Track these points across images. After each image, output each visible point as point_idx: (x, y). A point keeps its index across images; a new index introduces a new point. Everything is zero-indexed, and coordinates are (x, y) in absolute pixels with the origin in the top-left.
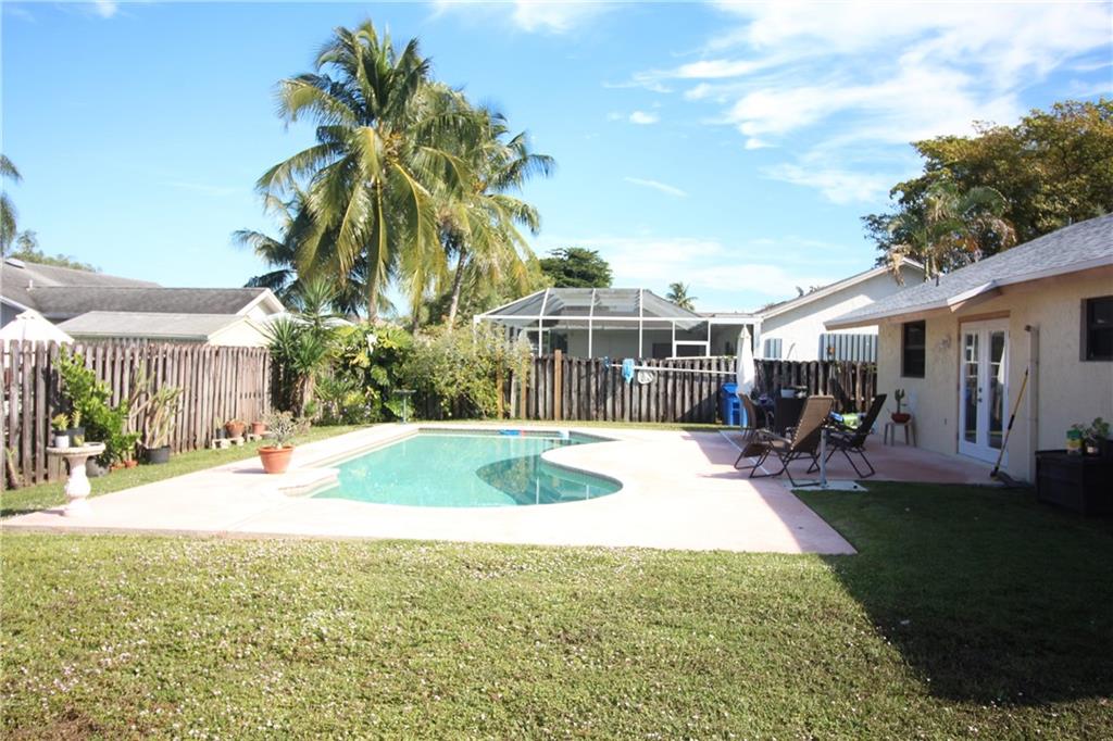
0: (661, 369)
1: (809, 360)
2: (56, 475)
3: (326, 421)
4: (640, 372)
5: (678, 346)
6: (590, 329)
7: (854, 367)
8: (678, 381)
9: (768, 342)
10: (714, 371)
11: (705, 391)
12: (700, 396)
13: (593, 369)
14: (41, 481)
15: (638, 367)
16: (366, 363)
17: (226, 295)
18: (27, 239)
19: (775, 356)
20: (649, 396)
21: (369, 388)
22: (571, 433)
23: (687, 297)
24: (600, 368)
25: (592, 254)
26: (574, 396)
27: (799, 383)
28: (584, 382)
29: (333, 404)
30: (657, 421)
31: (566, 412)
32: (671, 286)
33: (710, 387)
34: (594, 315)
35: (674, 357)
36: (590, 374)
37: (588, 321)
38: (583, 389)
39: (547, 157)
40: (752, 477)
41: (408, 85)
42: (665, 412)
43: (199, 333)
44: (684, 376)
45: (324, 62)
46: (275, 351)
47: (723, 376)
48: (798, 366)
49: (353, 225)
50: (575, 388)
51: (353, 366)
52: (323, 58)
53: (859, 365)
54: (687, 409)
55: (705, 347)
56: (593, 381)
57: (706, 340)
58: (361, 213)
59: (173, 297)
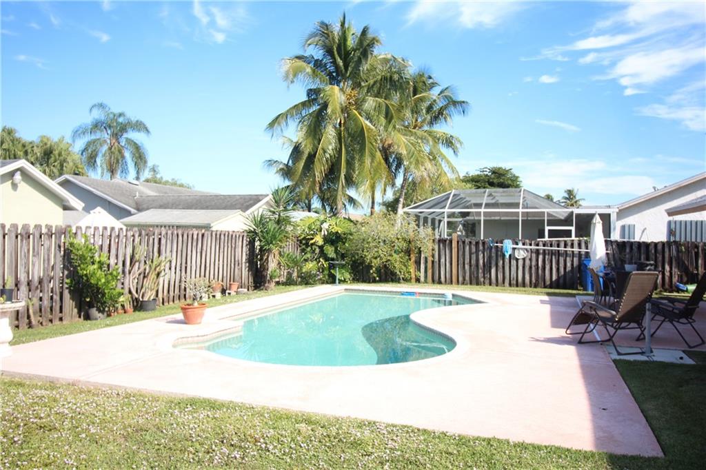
0: (533, 247)
1: (656, 240)
2: (69, 318)
3: (289, 282)
4: (517, 250)
5: (549, 230)
6: (482, 218)
7: (697, 247)
8: (547, 257)
9: (623, 227)
10: (576, 250)
11: (569, 264)
12: (565, 268)
13: (481, 248)
14: (57, 322)
15: (515, 246)
16: (321, 242)
17: (244, 199)
18: (154, 170)
19: (629, 238)
20: (524, 267)
21: (321, 260)
22: (453, 295)
23: (577, 199)
24: (486, 247)
25: (508, 170)
26: (467, 267)
27: (648, 259)
28: (474, 257)
29: (293, 271)
30: (531, 287)
31: (461, 279)
32: (565, 192)
33: (573, 261)
34: (485, 208)
35: (547, 239)
36: (479, 251)
37: (480, 212)
38: (473, 262)
39: (464, 102)
40: (580, 342)
41: (362, 57)
42: (537, 280)
43: (206, 222)
44: (552, 253)
45: (309, 45)
46: (251, 234)
47: (583, 253)
48: (647, 245)
49: (325, 152)
50: (467, 261)
51: (312, 244)
52: (309, 42)
53: (701, 245)
54: (554, 278)
55: (571, 231)
56: (481, 256)
57: (572, 226)
58: (331, 144)
59: (214, 201)
